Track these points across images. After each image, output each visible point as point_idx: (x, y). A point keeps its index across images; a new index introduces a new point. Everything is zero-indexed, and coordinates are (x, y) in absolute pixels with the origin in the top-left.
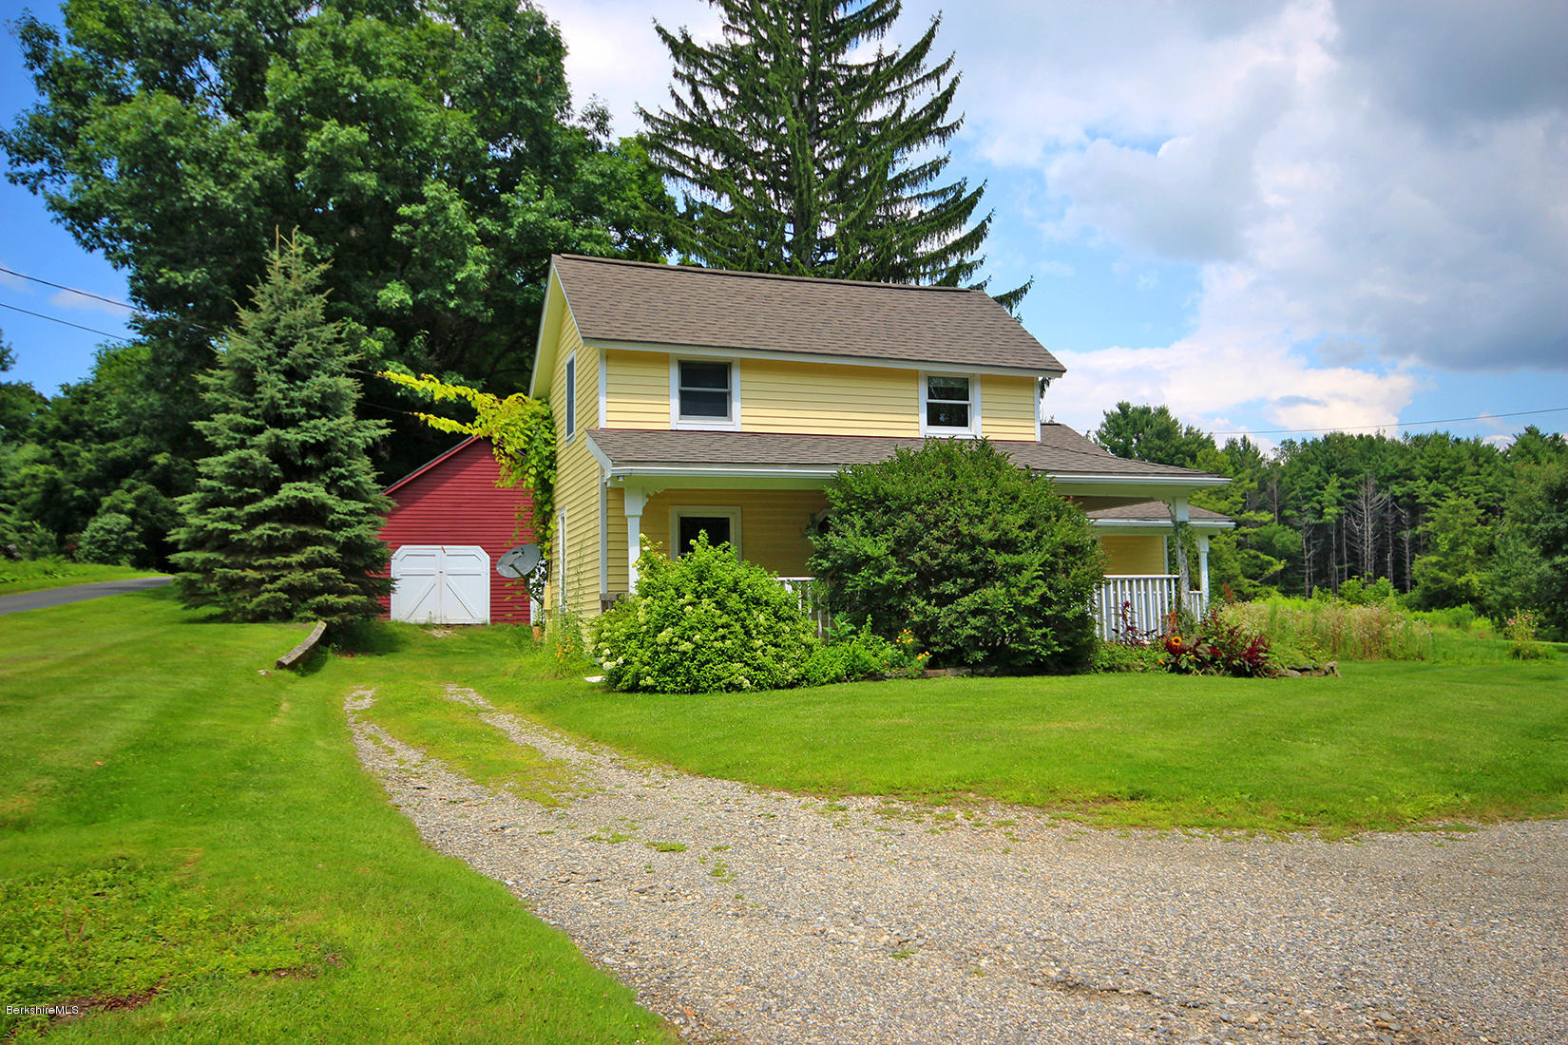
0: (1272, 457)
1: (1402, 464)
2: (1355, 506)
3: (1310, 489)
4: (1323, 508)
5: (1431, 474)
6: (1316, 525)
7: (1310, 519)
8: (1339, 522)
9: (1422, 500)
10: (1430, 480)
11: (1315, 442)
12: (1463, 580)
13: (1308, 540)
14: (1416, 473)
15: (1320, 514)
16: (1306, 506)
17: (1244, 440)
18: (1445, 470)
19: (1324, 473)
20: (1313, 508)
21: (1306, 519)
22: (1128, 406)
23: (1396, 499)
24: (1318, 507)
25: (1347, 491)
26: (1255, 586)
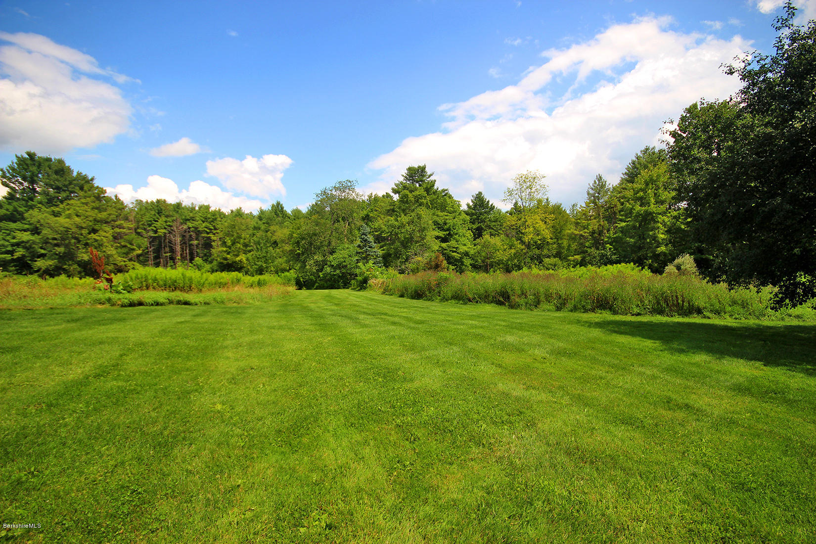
0: (131, 206)
1: (191, 215)
2: (172, 230)
3: (151, 221)
4: (157, 229)
5: (204, 220)
6: (154, 237)
7: (151, 234)
8: (165, 236)
9: (200, 229)
10: (203, 222)
11: (152, 202)
12: (238, 259)
13: (150, 243)
14: (198, 218)
15: (156, 232)
16: (149, 228)
17: (116, 196)
18: (209, 218)
19: (157, 215)
20: (152, 229)
21: (149, 234)
22: (34, 154)
23: (189, 228)
24: (155, 229)
25: (168, 224)
26: (125, 261)
